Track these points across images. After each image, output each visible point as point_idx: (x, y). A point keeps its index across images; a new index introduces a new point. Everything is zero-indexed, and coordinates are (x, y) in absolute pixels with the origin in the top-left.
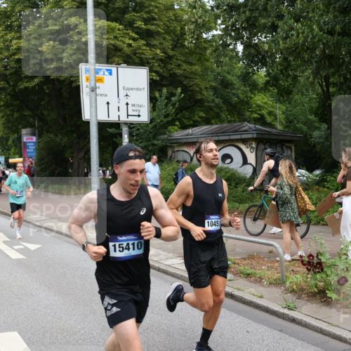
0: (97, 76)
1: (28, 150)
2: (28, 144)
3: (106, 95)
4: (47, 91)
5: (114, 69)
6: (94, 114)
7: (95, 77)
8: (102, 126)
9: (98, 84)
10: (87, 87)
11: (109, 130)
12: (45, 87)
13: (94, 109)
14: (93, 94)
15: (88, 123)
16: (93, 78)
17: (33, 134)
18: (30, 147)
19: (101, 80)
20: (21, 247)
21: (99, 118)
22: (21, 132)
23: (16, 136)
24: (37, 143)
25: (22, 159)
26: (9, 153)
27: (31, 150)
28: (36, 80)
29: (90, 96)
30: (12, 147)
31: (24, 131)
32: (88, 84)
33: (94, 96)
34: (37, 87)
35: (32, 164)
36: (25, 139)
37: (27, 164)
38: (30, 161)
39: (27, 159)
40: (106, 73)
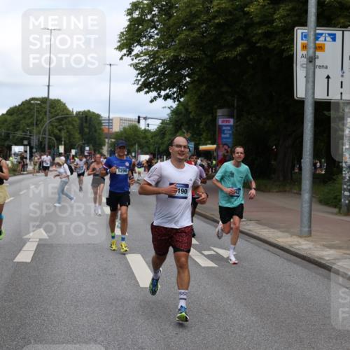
0: (317, 42)
1: (223, 136)
2: (224, 128)
3: (327, 67)
4: (251, 63)
5: (339, 34)
6: (310, 92)
7: (315, 44)
9: (318, 53)
10: (302, 56)
11: (326, 113)
12: (248, 58)
13: (310, 85)
14: (311, 64)
15: (301, 103)
16: (312, 45)
17: (231, 116)
18: (226, 132)
19: (321, 48)
20: (212, 253)
21: (316, 97)
22: (216, 112)
23: (210, 117)
24: (235, 127)
25: (215, 146)
26: (200, 139)
27: (227, 135)
28: (239, 49)
29: (306, 68)
30: (204, 131)
31: (220, 112)
32: (305, 53)
33: (312, 67)
34: (239, 58)
35: (227, 152)
36: (220, 122)
37: (221, 153)
38: (226, 149)
39: (221, 146)
40: (329, 39)
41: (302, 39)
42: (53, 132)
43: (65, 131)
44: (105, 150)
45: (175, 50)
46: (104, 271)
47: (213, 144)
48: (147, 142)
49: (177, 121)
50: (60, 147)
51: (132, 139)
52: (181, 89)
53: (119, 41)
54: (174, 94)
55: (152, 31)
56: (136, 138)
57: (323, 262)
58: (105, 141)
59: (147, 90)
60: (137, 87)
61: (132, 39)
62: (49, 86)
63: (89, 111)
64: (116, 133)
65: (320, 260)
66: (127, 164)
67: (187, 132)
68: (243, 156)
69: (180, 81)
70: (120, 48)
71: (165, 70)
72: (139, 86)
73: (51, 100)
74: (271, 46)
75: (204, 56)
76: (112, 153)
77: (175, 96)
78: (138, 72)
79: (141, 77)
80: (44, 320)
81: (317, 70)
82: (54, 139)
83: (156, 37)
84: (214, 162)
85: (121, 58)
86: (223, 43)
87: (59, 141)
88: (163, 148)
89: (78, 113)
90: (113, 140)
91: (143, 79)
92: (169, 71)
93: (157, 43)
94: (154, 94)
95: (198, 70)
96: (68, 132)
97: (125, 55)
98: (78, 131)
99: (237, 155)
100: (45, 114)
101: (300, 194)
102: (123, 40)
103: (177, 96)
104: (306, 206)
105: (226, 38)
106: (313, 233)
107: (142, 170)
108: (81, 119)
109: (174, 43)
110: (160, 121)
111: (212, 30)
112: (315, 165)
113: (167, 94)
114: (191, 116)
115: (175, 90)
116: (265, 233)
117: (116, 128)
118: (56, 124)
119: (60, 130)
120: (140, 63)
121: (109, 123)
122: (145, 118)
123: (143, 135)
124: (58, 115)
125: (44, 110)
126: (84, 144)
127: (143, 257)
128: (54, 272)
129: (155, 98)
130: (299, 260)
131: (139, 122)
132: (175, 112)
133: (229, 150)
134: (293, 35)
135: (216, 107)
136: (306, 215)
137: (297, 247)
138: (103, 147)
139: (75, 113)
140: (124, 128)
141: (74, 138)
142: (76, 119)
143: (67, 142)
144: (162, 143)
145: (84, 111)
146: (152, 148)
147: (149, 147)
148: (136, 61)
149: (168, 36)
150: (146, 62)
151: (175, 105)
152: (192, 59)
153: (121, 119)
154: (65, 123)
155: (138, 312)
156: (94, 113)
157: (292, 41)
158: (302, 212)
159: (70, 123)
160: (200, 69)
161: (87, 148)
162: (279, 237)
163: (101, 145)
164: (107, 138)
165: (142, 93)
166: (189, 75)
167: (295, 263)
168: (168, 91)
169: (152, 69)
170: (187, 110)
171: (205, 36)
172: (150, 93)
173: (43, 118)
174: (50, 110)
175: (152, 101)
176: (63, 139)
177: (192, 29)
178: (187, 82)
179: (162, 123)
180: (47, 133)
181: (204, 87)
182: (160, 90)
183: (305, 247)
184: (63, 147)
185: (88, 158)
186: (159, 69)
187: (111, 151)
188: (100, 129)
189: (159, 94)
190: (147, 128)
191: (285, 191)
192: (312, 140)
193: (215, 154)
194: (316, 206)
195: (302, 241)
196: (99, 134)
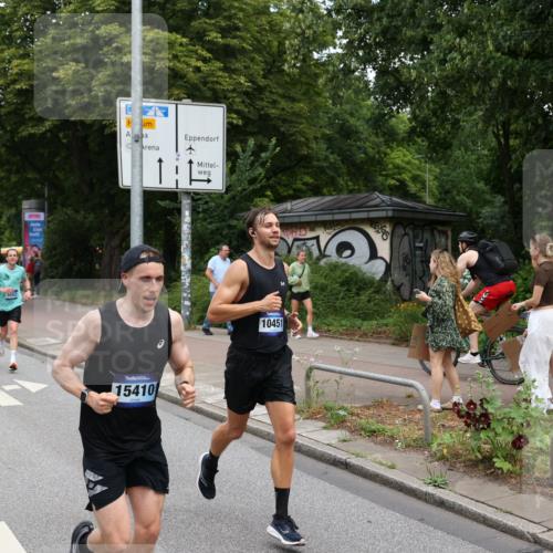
0: (144, 117)
1: (31, 234)
2: (32, 225)
3: (158, 149)
4: (64, 141)
5: (171, 108)
6: (138, 178)
7: (142, 119)
8: (150, 196)
9: (145, 131)
10: (128, 134)
11: (159, 202)
12: (61, 135)
13: (137, 170)
14: (137, 145)
15: (127, 192)
16: (137, 120)
17: (41, 209)
18: (34, 229)
19: (150, 124)
21: (145, 185)
22: (21, 205)
23: (14, 211)
24: (46, 223)
25: (21, 248)
26: (1, 239)
27: (36, 233)
28: (48, 124)
29: (132, 148)
30: (6, 229)
31: (25, 204)
32: (129, 130)
33: (139, 149)
34: (49, 134)
35: (37, 255)
36: (27, 217)
37: (29, 257)
38: (35, 252)
39: (29, 248)
40: (159, 113)
47: (18, 245)
81: (146, 152)
105: (30, 109)
133: (39, 251)
135: (20, 197)
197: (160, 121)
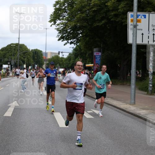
0: (138, 19)
1: (96, 60)
2: (97, 57)
3: (142, 30)
4: (108, 28)
5: (147, 15)
6: (135, 40)
7: (137, 19)
9: (138, 23)
10: (131, 25)
11: (142, 50)
12: (107, 26)
13: (135, 37)
14: (135, 29)
15: (131, 45)
16: (135, 20)
17: (100, 51)
18: (97, 58)
19: (139, 21)
20: (91, 112)
21: (137, 43)
22: (93, 50)
23: (90, 52)
24: (101, 56)
25: (93, 65)
26: (86, 62)
27: (98, 60)
28: (103, 22)
29: (133, 30)
30: (88, 58)
31: (95, 50)
32: (132, 23)
33: (136, 30)
34: (103, 25)
35: (98, 67)
36: (95, 54)
37: (96, 67)
38: (97, 66)
39: (95, 64)
40: (143, 17)
41: (131, 17)
42: (21, 58)
43: (26, 58)
44: (44, 67)
45: (75, 22)
46: (44, 120)
47: (92, 64)
48: (63, 63)
49: (76, 53)
50: (24, 65)
51: (56, 61)
52: (78, 39)
53: (50, 18)
54: (74, 41)
55: (65, 14)
56: (58, 61)
57: (140, 116)
58: (44, 63)
59: (62, 40)
60: (58, 38)
61: (56, 17)
62: (19, 38)
63: (37, 49)
64: (49, 59)
65: (139, 115)
66: (55, 72)
67: (80, 58)
68: (106, 69)
69: (77, 36)
70: (50, 21)
71: (71, 31)
72: (59, 38)
73: (20, 44)
74: (117, 20)
75: (88, 25)
76: (47, 68)
77: (75, 42)
78: (59, 32)
79: (60, 34)
80: (17, 142)
81: (138, 31)
82: (21, 61)
83: (66, 16)
84: (92, 72)
85: (51, 26)
86: (96, 19)
87: (24, 63)
88: (70, 65)
89: (32, 50)
90: (48, 62)
91: (61, 35)
92: (72, 31)
93: (67, 19)
94: (66, 41)
95: (85, 31)
96: (27, 58)
97: (53, 24)
98: (32, 58)
99: (103, 69)
100: (18, 51)
101: (130, 86)
102: (52, 18)
103: (76, 42)
104: (133, 91)
105: (97, 17)
106: (136, 103)
107: (60, 75)
108: (33, 53)
109: (74, 19)
110: (69, 54)
111: (91, 13)
112: (137, 73)
113: (71, 42)
114: (82, 52)
115: (75, 40)
116: (115, 103)
117: (49, 57)
118: (22, 55)
119: (24, 58)
120: (59, 28)
121: (46, 54)
122: (62, 52)
123: (61, 60)
124: (23, 51)
125: (17, 49)
126: (35, 64)
127: (61, 114)
128: (21, 121)
129: (66, 43)
130: (130, 115)
131: (59, 54)
132: (75, 50)
133: (99, 66)
134: (127, 15)
135: (93, 47)
136: (133, 95)
137: (129, 109)
138: (43, 65)
139: (30, 50)
140: (52, 57)
141: (30, 61)
142: (31, 53)
143: (27, 63)
144: (70, 63)
145: (35, 49)
146: (65, 65)
147: (63, 65)
148: (58, 27)
149: (72, 16)
150: (62, 28)
151: (75, 46)
152: (82, 26)
153: (51, 53)
154: (26, 55)
155: (59, 138)
156: (39, 50)
157: (126, 18)
158: (131, 94)
159: (28, 55)
160: (86, 31)
161: (36, 66)
162: (121, 105)
163: (42, 64)
164: (45, 61)
165: (60, 41)
166: (81, 33)
167: (128, 116)
168: (72, 40)
169: (65, 31)
170: (80, 48)
171: (88, 16)
172: (64, 41)
173: (16, 53)
174: (20, 49)
175: (65, 45)
176: (25, 62)
177: (82, 13)
178: (80, 36)
179: (69, 55)
180: (18, 59)
181: (88, 39)
182: (69, 40)
183: (132, 109)
184: (25, 65)
185: (37, 70)
186: (68, 31)
187: (47, 67)
188: (42, 57)
189: (68, 42)
190: (63, 57)
191: (124, 84)
192: (136, 62)
193: (93, 68)
194: (137, 91)
195: (131, 106)
196: (41, 59)
197: (143, 20)
